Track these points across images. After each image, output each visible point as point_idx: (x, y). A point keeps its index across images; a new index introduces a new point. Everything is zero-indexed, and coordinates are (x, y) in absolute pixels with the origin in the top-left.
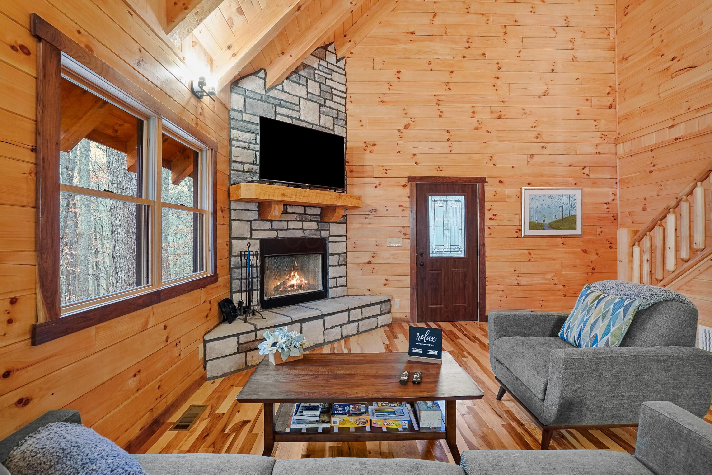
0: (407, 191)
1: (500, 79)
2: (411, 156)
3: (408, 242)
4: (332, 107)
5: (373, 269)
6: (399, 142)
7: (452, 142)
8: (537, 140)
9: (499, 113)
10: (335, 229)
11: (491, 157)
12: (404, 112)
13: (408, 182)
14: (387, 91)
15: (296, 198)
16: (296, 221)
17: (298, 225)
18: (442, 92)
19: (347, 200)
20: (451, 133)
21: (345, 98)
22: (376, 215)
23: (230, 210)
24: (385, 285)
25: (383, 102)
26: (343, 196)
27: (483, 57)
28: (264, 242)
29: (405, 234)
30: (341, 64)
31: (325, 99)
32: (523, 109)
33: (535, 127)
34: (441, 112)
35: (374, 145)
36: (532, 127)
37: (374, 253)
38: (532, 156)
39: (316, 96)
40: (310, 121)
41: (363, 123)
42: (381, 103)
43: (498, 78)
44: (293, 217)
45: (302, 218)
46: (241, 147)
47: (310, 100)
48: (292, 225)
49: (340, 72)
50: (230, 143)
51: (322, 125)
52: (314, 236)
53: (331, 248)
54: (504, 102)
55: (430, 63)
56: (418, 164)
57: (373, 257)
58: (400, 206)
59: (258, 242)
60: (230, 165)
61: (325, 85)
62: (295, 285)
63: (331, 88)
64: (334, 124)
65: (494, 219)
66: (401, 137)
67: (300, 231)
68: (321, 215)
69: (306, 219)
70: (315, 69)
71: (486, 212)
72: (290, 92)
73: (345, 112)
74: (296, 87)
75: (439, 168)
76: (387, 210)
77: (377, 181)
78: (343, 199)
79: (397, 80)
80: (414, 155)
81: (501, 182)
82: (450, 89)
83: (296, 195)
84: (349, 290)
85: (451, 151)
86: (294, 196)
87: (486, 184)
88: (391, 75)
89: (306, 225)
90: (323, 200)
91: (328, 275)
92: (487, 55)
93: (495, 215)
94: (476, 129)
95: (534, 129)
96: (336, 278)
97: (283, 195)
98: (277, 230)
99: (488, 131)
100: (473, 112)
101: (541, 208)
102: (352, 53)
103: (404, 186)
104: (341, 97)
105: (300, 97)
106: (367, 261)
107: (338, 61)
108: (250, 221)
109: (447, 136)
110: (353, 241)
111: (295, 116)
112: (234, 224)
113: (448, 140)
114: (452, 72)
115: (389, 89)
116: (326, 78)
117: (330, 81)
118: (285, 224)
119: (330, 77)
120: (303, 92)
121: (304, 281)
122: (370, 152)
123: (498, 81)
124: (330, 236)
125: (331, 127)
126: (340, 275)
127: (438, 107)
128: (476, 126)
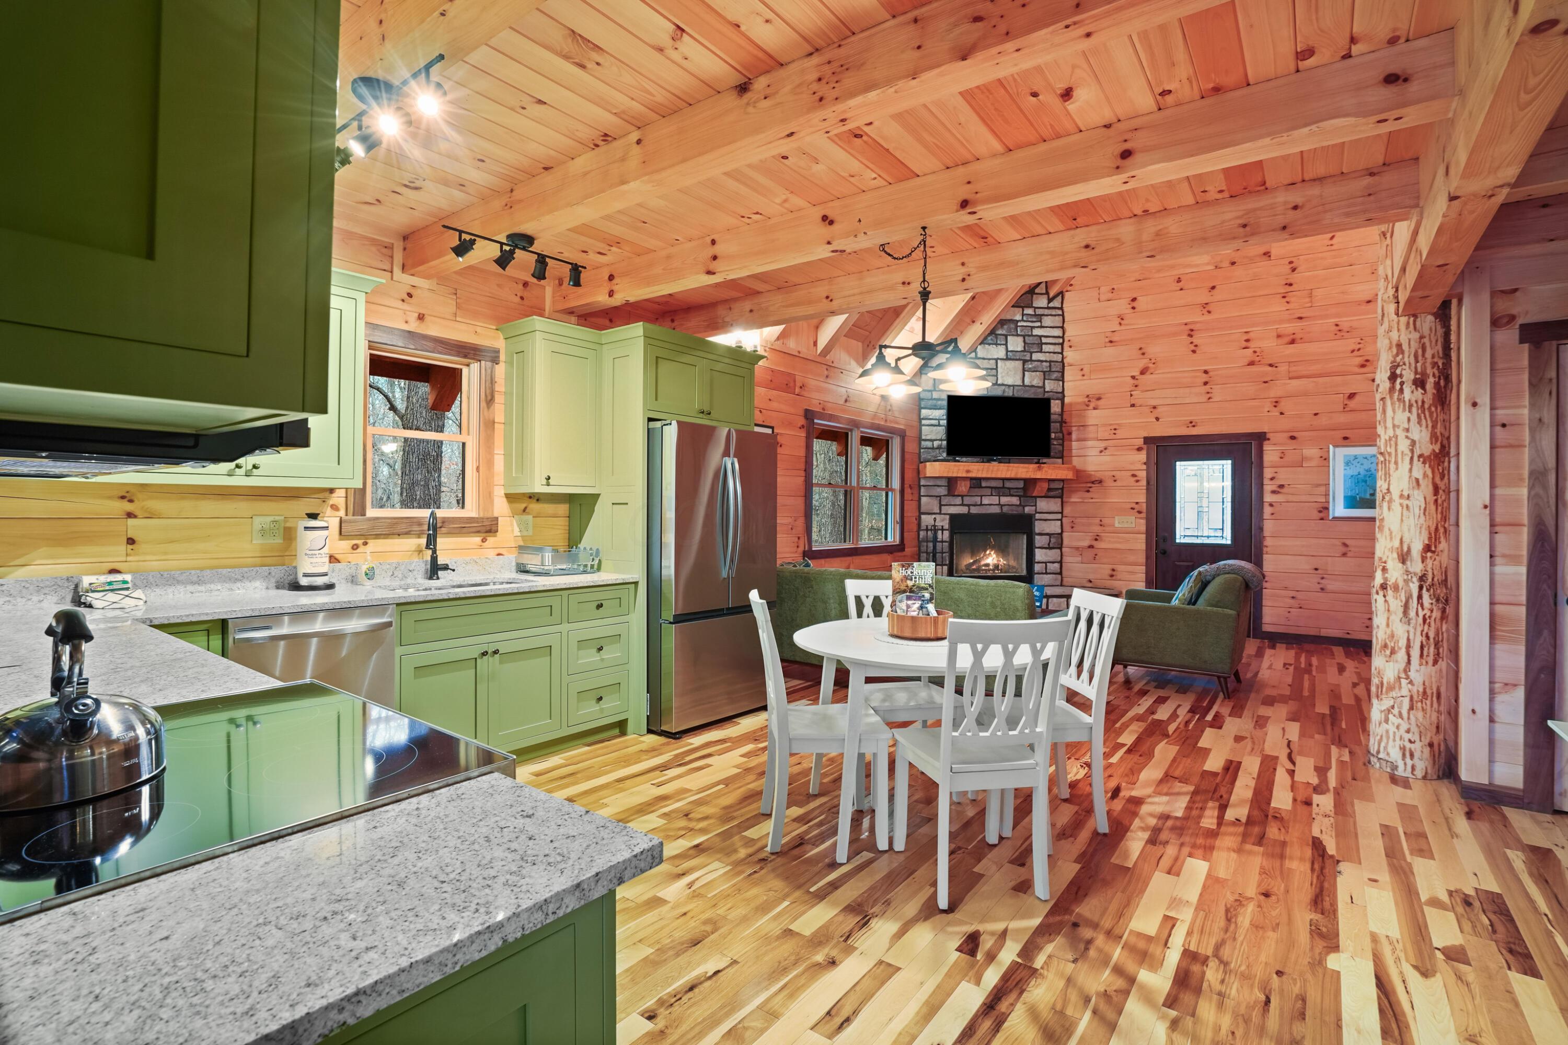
0: (1143, 456)
1: (1294, 286)
2: (1147, 410)
3: (1143, 522)
4: (1042, 359)
5: (1096, 555)
6: (1132, 393)
7: (1212, 387)
8: (1363, 370)
9: (1292, 337)
10: (1042, 504)
11: (1276, 402)
12: (1141, 352)
13: (1145, 443)
14: (1117, 328)
16: (992, 495)
17: (995, 500)
18: (1196, 317)
19: (1050, 471)
20: (1211, 374)
21: (1062, 344)
22: (1101, 488)
23: (920, 486)
24: (1111, 575)
25: (1111, 342)
26: (1044, 467)
27: (1265, 258)
28: (953, 518)
29: (1140, 512)
30: (1056, 303)
31: (1031, 353)
32: (1337, 325)
33: (1359, 350)
34: (1196, 346)
35: (1099, 399)
36: (1353, 351)
37: (1097, 535)
38: (1352, 396)
39: (1018, 353)
40: (1010, 383)
41: (1086, 371)
42: (1109, 344)
43: (1291, 285)
44: (988, 491)
45: (1000, 493)
46: (932, 425)
47: (1011, 359)
48: (986, 501)
49: (1054, 313)
50: (920, 422)
51: (1027, 384)
52: (1015, 512)
53: (1039, 527)
54: (1300, 318)
55: (1179, 281)
56: (1160, 420)
57: (1096, 540)
58: (1134, 476)
59: (948, 517)
60: (920, 444)
61: (1032, 335)
62: (991, 564)
63: (1040, 337)
64: (1045, 379)
66: (1136, 386)
67: (996, 507)
68: (1025, 489)
69: (1004, 493)
70: (1018, 321)
71: (1266, 481)
72: (985, 357)
73: (1062, 361)
74: (993, 349)
75: (1191, 423)
76: (1116, 481)
77: (1103, 445)
78: (1044, 471)
79: (1132, 311)
80: (1155, 408)
81: (1293, 438)
82: (1209, 312)
83: (983, 471)
84: (1065, 579)
85: (1209, 399)
86: (981, 472)
87: (1266, 442)
88: (1122, 306)
89: (1004, 500)
91: (1035, 559)
92: (1274, 253)
93: (1281, 486)
94: (1251, 363)
95: (1356, 353)
96: (1046, 563)
97: (968, 471)
98: (969, 506)
99: (1271, 365)
100: (1247, 341)
101: (1365, 476)
102: (1071, 285)
103: (1139, 449)
104: (1055, 344)
105: (996, 360)
106: (1087, 543)
107: (1050, 300)
108: (940, 496)
109: (1205, 378)
110: (1071, 520)
112: (924, 500)
113: (1206, 383)
114: (1213, 288)
115: (1120, 324)
116: (1032, 328)
117: (1039, 329)
118: (978, 499)
119: (1038, 324)
120: (1000, 352)
121: (1002, 562)
122: (1095, 409)
123: (1291, 289)
124: (1037, 512)
125: (1041, 385)
126: (1051, 559)
127: (1190, 339)
128: (1252, 359)
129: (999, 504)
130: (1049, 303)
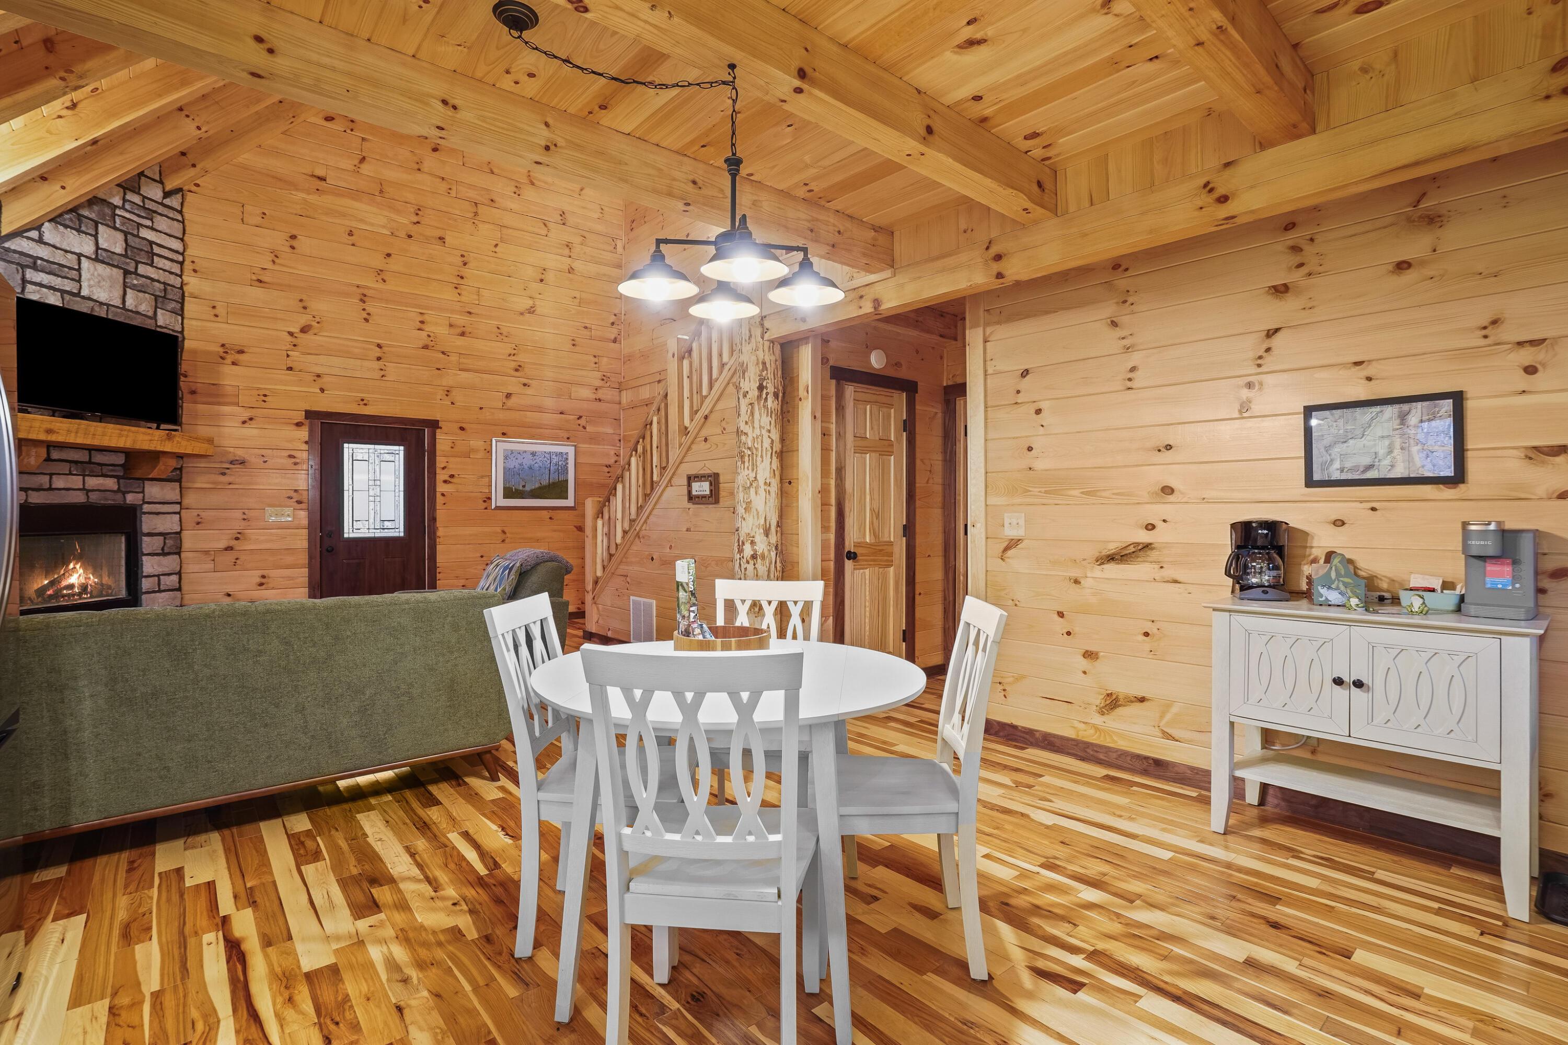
0: (304, 434)
1: (465, 279)
2: (311, 378)
3: (304, 514)
4: (152, 276)
5: (237, 559)
6: (289, 352)
7: (386, 364)
8: (517, 374)
9: (462, 329)
10: (154, 491)
11: (448, 391)
12: (301, 305)
13: (306, 418)
14: (269, 266)
15: (76, 437)
16: (70, 474)
17: (76, 482)
18: (370, 282)
19: (184, 443)
20: (385, 349)
21: (182, 263)
22: (244, 470)
24: (261, 584)
25: (260, 281)
26: (175, 436)
27: (440, 242)
29: (299, 502)
30: (174, 202)
31: (137, 263)
32: (498, 328)
33: (514, 355)
34: (369, 314)
35: (241, 352)
36: (510, 355)
37: (239, 533)
38: (508, 396)
39: (116, 257)
40: (101, 298)
41: (220, 310)
42: (257, 283)
43: (462, 278)
44: (65, 468)
45: (84, 471)
47: (103, 262)
48: (59, 482)
49: (171, 215)
51: (130, 308)
52: (110, 502)
53: (147, 524)
54: (470, 313)
55: (351, 234)
56: (325, 392)
57: (237, 539)
58: (291, 456)
61: (138, 236)
62: (76, 585)
63: (151, 243)
64: (156, 307)
65: (450, 482)
66: (295, 345)
67: (78, 493)
68: (126, 466)
69: (92, 471)
70: (116, 207)
71: (438, 471)
72: (58, 245)
73: (181, 288)
74: (72, 236)
75: (362, 400)
76: (265, 462)
77: (246, 414)
78: (175, 442)
79: (289, 250)
80: (319, 376)
81: (462, 429)
82: (384, 281)
83: (77, 432)
84: (187, 597)
85: (383, 376)
86: (73, 435)
87: (438, 431)
89: (92, 482)
90: (134, 441)
91: (139, 571)
92: (448, 239)
93: (452, 476)
94: (426, 347)
95: (512, 358)
96: (158, 576)
97: (49, 431)
99: (443, 353)
100: (422, 322)
101: (519, 469)
102: (197, 185)
103: (299, 425)
104: (172, 260)
105: (79, 255)
106: (222, 544)
107: (167, 194)
109: (377, 352)
110: (195, 513)
111: (68, 289)
113: (379, 359)
114: (389, 255)
115: (274, 262)
116: (139, 225)
117: (150, 232)
119: (149, 223)
120: (87, 247)
121: (93, 580)
122: (234, 363)
123: (461, 282)
124: (145, 503)
125: (150, 314)
126: (167, 570)
127: (362, 305)
128: (426, 343)
129: (83, 489)
130: (164, 198)
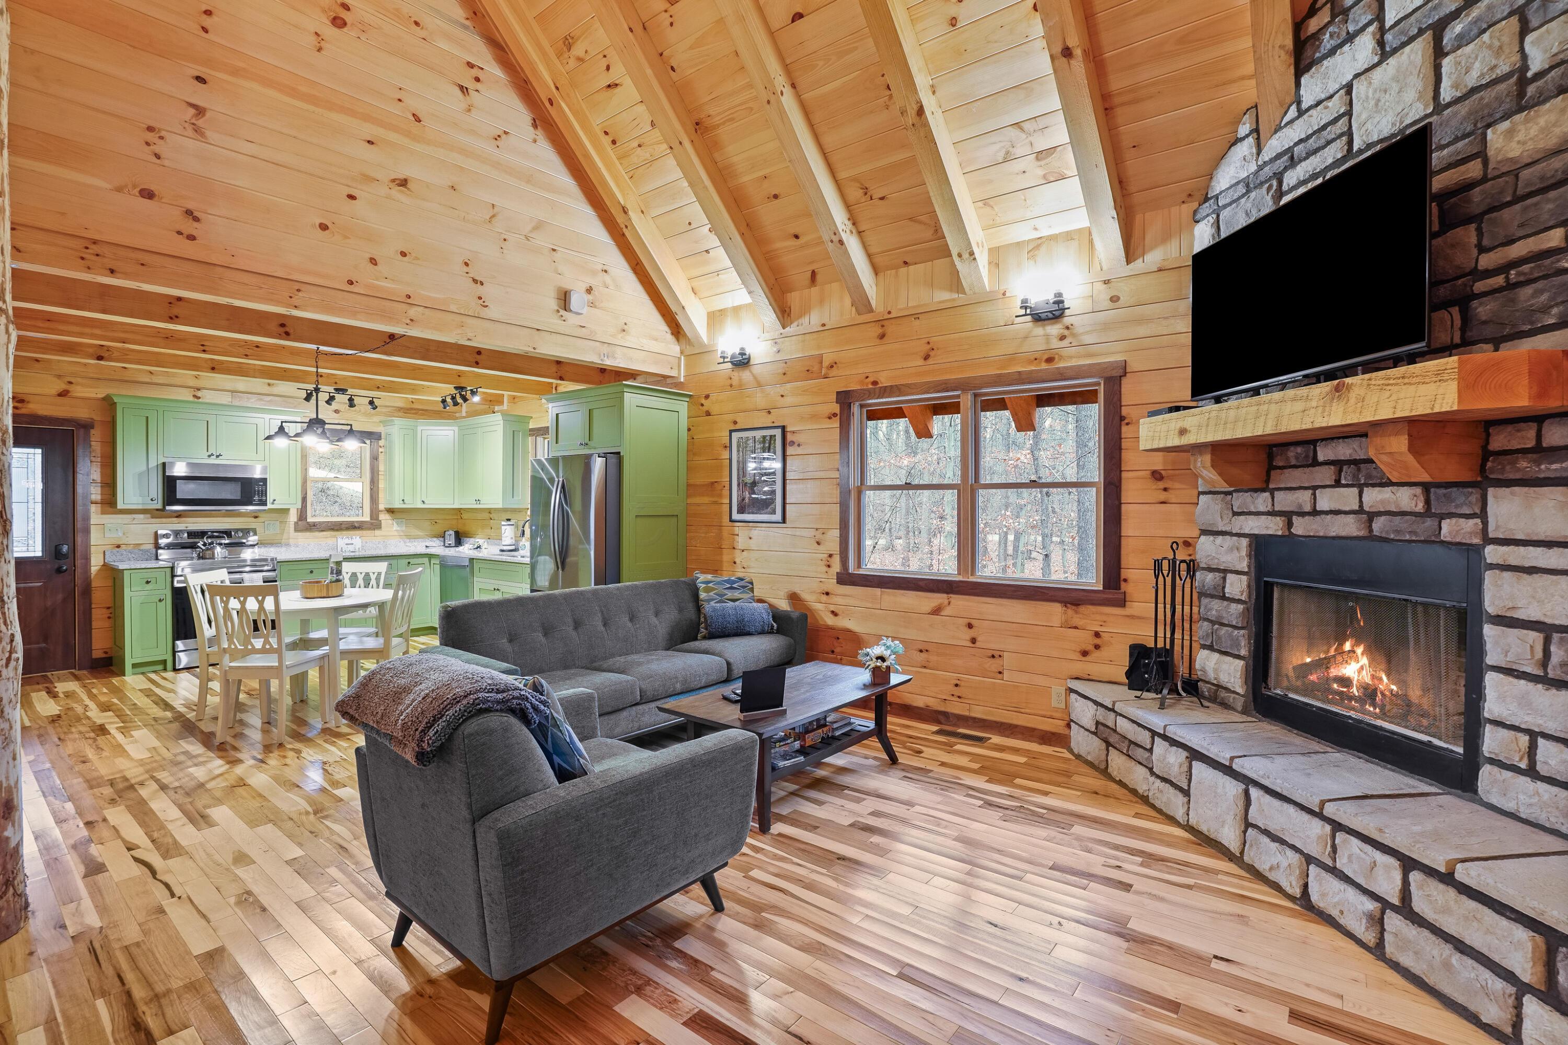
39: (1414, 17)
45: (1358, 477)
47: (1385, 57)
52: (1411, 535)
53: (1499, 595)
59: (1245, 542)
74: (1341, 59)
96: (1528, 732)
98: (1287, 514)
112: (1202, 501)
118: (1304, 498)
129: (1361, 511)
